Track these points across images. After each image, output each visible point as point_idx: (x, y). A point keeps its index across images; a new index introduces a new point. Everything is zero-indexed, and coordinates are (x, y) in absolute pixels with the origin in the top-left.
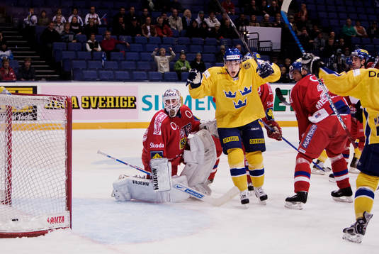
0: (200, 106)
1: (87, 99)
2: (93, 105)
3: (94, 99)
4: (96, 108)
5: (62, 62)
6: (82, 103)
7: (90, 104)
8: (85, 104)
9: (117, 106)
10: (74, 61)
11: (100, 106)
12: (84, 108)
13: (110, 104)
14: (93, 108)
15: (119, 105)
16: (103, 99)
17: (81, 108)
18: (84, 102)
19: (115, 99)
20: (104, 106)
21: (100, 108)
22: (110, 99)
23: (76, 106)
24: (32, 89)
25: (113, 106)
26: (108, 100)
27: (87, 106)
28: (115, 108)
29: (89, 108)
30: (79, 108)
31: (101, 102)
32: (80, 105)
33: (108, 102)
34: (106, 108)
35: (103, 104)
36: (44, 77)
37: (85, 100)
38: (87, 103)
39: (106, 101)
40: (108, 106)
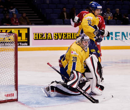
0: (118, 37)
1: (57, 34)
2: (60, 37)
3: (60, 34)
4: (61, 39)
5: (45, 14)
6: (54, 37)
7: (58, 37)
8: (56, 37)
9: (73, 38)
10: (51, 14)
11: (64, 38)
12: (55, 39)
13: (69, 37)
14: (60, 39)
15: (74, 37)
16: (65, 34)
17: (53, 39)
18: (55, 36)
19: (71, 34)
20: (66, 38)
21: (64, 39)
22: (69, 34)
23: (51, 38)
24: (27, 29)
25: (70, 38)
26: (68, 35)
27: (57, 38)
28: (71, 39)
29: (58, 39)
30: (52, 39)
31: (64, 36)
32: (53, 37)
33: (68, 36)
34: (67, 39)
35: (65, 37)
36: (33, 23)
37: (56, 35)
38: (57, 36)
39: (67, 35)
40: (68, 38)
